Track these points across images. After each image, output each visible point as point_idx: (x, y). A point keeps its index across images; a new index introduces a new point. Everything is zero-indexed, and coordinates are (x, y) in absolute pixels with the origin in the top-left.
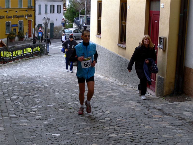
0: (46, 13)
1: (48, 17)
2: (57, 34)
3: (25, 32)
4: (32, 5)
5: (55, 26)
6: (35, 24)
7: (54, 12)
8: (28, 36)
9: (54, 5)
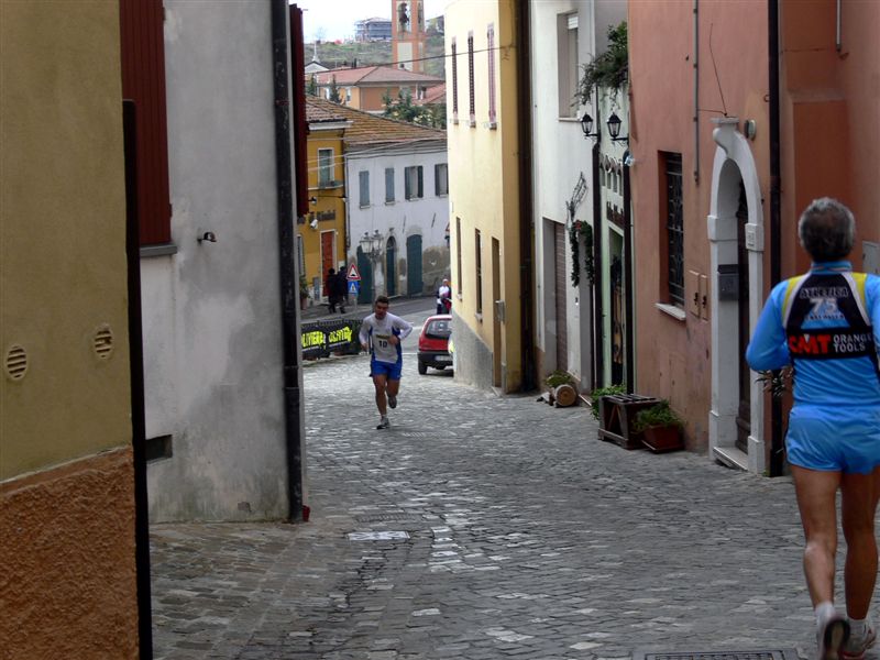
0: (390, 199)
1: (377, 231)
2: (437, 279)
3: (309, 279)
4: (333, 178)
5: (426, 246)
6: (346, 246)
7: (420, 195)
8: (321, 290)
9: (420, 168)
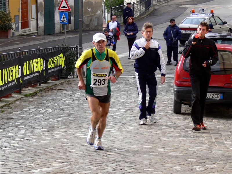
2: (91, 20)
3: (12, 16)
8: (20, 24)
